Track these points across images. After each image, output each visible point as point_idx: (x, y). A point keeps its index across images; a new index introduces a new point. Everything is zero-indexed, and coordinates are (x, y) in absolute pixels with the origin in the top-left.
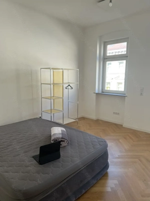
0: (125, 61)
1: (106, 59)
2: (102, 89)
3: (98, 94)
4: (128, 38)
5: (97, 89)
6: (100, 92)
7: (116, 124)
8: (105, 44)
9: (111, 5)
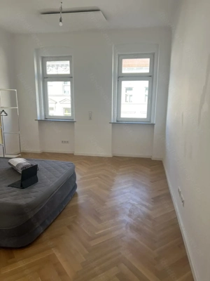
0: (69, 83)
1: (46, 78)
2: (45, 115)
3: (40, 121)
4: (71, 56)
5: (39, 114)
6: (43, 119)
7: (66, 154)
8: (44, 60)
9: (61, 24)
